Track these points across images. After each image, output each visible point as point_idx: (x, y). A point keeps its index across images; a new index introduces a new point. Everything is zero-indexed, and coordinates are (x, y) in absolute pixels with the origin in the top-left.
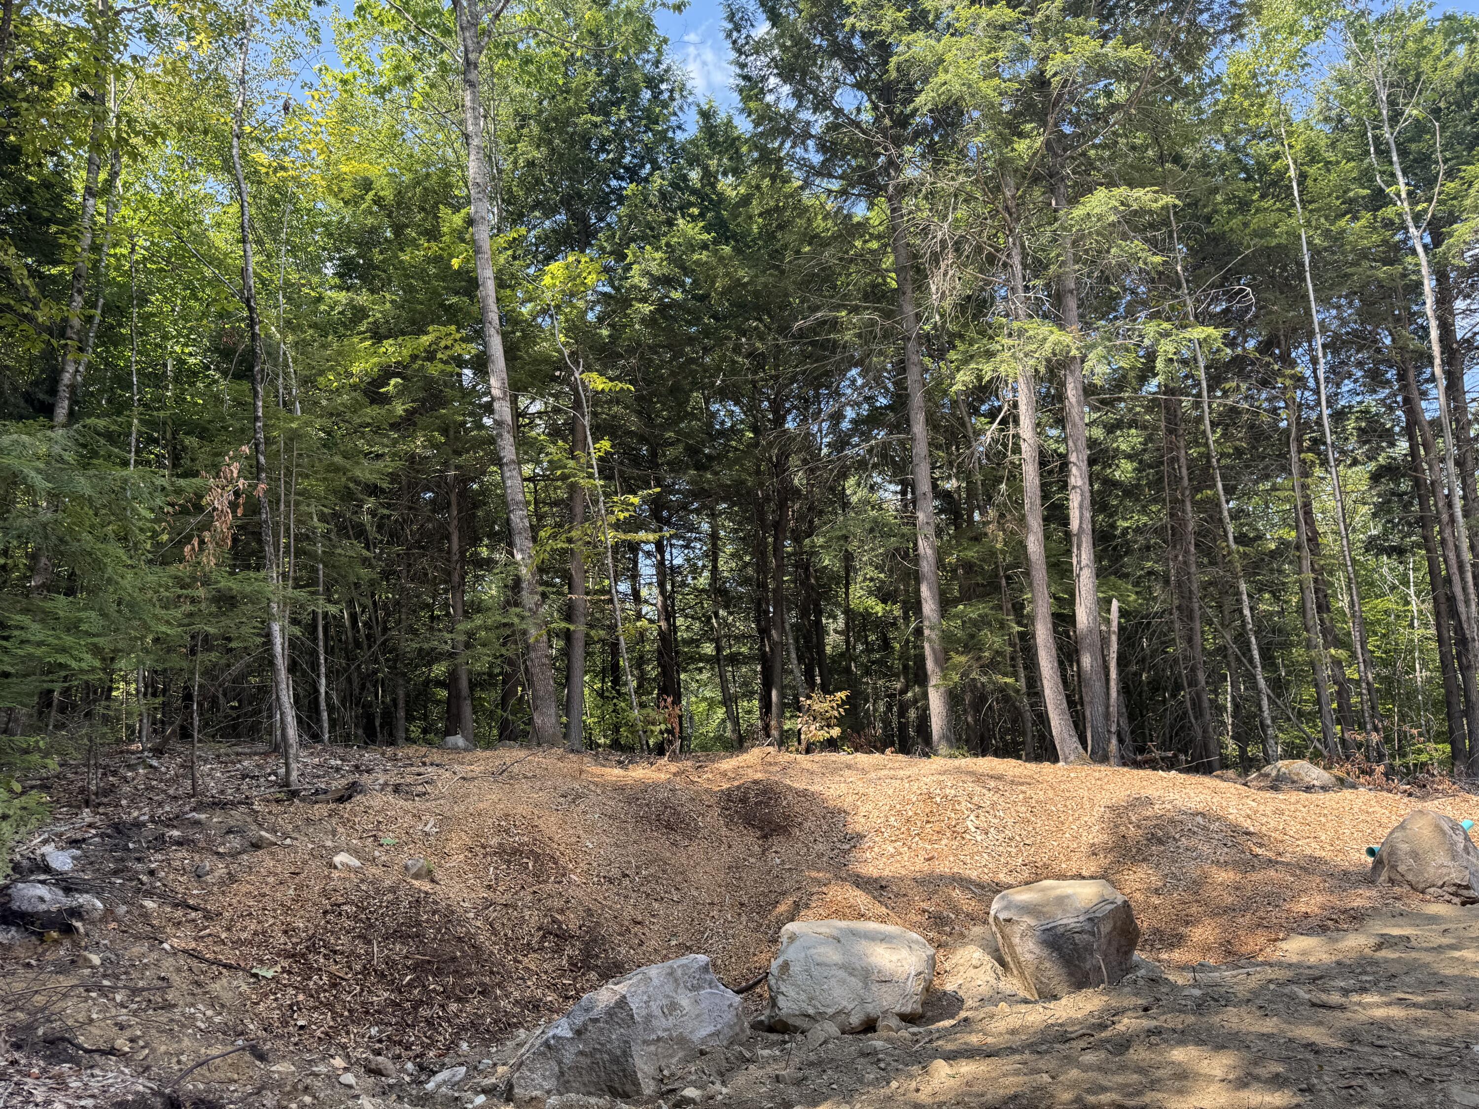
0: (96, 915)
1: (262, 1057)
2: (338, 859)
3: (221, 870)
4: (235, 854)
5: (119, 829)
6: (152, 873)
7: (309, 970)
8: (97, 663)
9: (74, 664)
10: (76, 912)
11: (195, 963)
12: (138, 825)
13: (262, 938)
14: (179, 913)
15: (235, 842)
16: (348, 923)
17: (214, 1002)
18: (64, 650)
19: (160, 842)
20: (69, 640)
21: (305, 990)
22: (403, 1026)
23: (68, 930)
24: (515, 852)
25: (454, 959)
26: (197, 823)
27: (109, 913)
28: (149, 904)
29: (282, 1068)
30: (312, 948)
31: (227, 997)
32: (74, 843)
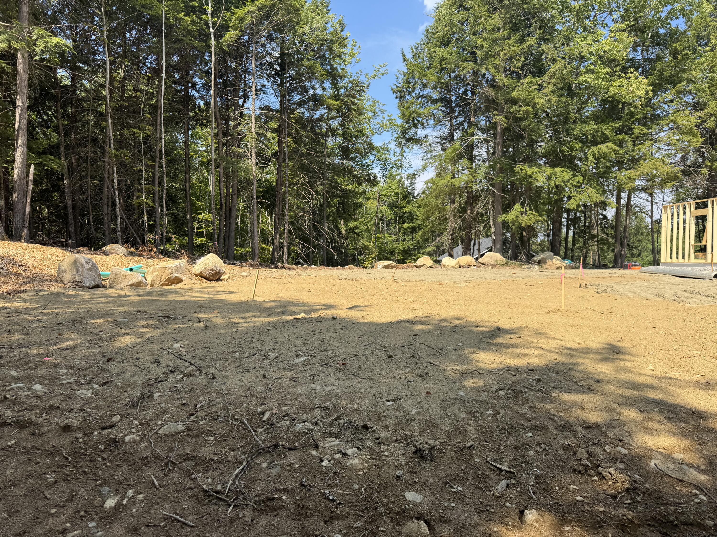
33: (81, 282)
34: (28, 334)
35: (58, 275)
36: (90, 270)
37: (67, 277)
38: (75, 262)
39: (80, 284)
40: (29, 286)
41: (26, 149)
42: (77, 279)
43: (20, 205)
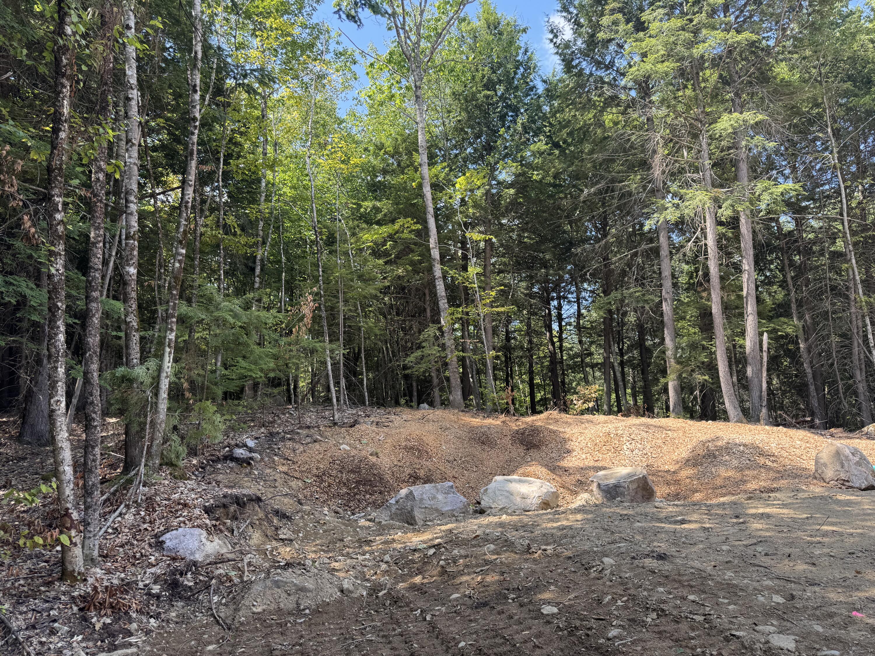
0: (258, 460)
1: (301, 504)
2: (341, 447)
3: (301, 449)
4: (307, 444)
5: (272, 434)
6: (279, 449)
7: (322, 481)
8: (262, 375)
9: (254, 375)
10: (251, 458)
11: (286, 477)
12: (278, 433)
13: (309, 471)
14: (285, 462)
15: (309, 440)
16: (336, 467)
17: (290, 488)
18: (251, 370)
19: (283, 439)
20: (253, 367)
21: (319, 487)
22: (349, 501)
23: (249, 464)
24: (412, 448)
25: (370, 481)
26: (298, 433)
27: (262, 459)
28: (276, 458)
29: (305, 508)
30: (324, 474)
31: (294, 486)
32: (256, 438)
33: (848, 481)
34: (814, 564)
35: (816, 471)
36: (858, 464)
37: (829, 473)
38: (838, 453)
39: (847, 484)
40: (783, 483)
41: (756, 317)
42: (843, 476)
43: (756, 380)
